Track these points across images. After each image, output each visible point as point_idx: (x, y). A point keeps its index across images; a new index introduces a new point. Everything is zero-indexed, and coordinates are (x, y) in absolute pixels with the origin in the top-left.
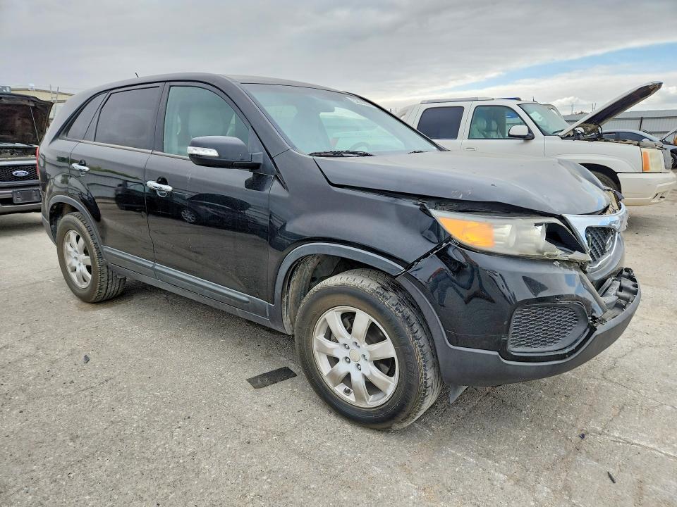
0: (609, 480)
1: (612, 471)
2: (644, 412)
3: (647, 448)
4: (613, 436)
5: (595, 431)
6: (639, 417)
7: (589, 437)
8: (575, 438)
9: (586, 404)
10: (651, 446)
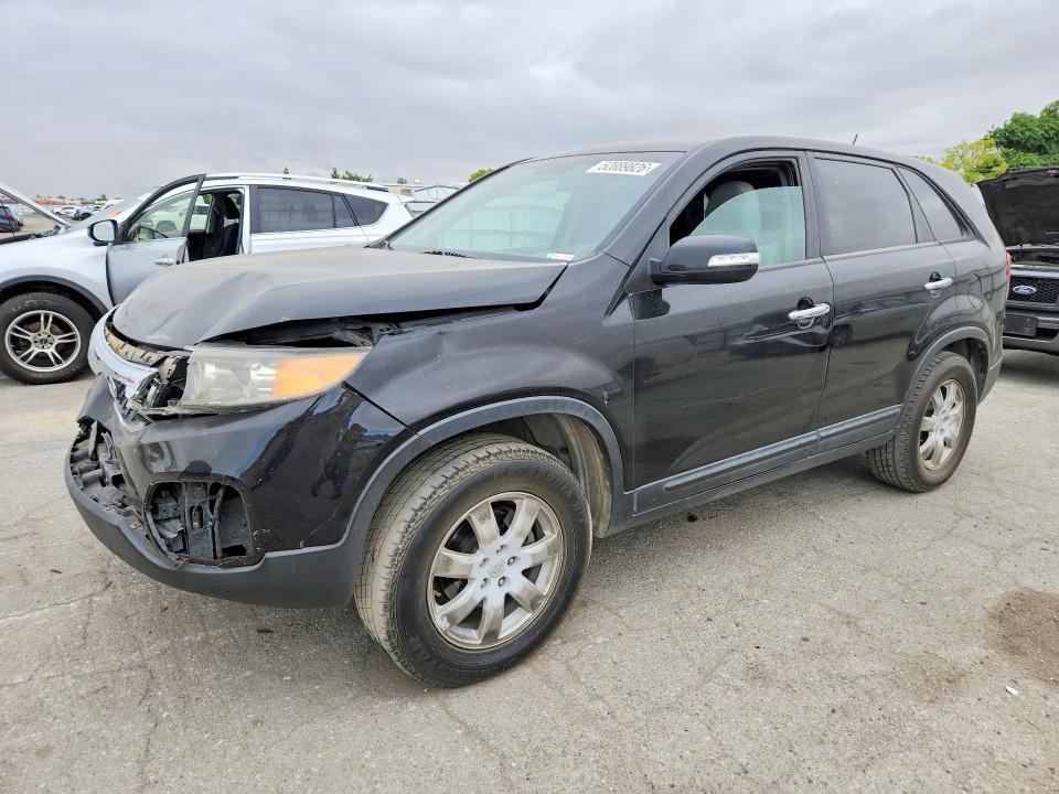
0: (57, 569)
1: (59, 576)
2: (53, 652)
3: (31, 611)
4: (74, 601)
5: (98, 594)
6: (56, 640)
7: (99, 587)
8: (112, 578)
9: (134, 615)
10: (26, 616)
